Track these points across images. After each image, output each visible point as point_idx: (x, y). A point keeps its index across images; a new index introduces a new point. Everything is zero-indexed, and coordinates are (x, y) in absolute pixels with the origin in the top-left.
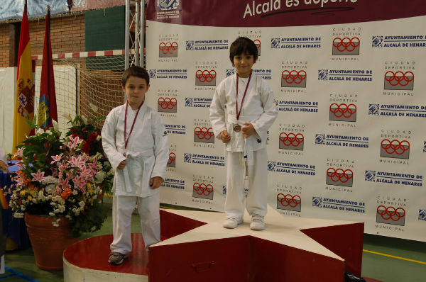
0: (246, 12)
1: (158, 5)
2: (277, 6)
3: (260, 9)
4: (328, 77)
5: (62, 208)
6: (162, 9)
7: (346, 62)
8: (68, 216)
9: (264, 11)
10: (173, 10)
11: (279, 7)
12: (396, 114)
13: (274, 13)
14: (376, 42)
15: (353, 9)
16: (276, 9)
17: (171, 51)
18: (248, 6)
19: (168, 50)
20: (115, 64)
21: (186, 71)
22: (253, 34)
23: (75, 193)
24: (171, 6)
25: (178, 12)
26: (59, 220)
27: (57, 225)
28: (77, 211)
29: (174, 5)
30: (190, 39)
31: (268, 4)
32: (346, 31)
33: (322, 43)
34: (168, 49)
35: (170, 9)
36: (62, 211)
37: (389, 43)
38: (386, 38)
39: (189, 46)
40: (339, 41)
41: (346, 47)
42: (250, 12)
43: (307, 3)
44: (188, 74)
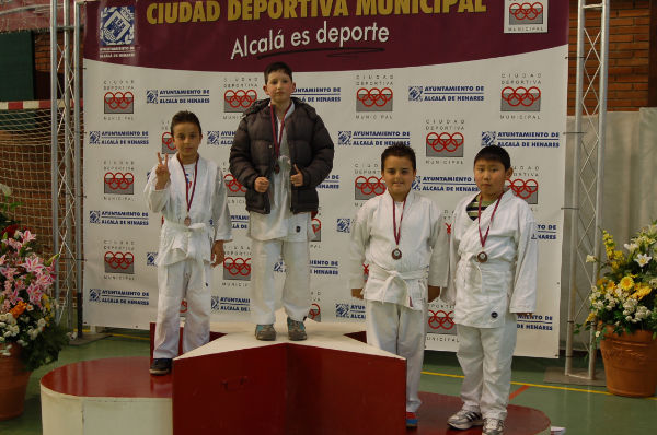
0: (235, 51)
1: (102, 38)
2: (279, 44)
3: (255, 47)
4: (352, 140)
5: (14, 330)
6: (108, 44)
7: (375, 121)
8: (21, 341)
9: (261, 51)
10: (125, 45)
11: (282, 45)
12: (442, 189)
13: (274, 53)
14: (413, 95)
15: (382, 50)
16: (277, 47)
17: (124, 104)
18: (237, 43)
19: (119, 103)
20: (23, 122)
21: (147, 133)
22: (246, 81)
23: (30, 308)
24: (123, 39)
25: (132, 48)
26: (9, 347)
27: (8, 354)
28: (33, 333)
29: (126, 38)
30: (152, 88)
31: (266, 41)
32: (374, 80)
33: (342, 95)
34: (119, 101)
35: (120, 43)
36: (15, 334)
37: (431, 96)
38: (427, 89)
39: (150, 98)
40: (365, 92)
41: (375, 101)
42: (240, 51)
43: (321, 41)
44: (150, 138)
